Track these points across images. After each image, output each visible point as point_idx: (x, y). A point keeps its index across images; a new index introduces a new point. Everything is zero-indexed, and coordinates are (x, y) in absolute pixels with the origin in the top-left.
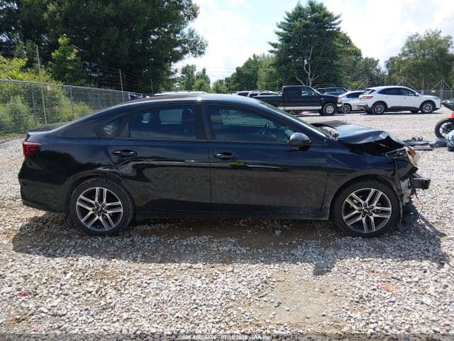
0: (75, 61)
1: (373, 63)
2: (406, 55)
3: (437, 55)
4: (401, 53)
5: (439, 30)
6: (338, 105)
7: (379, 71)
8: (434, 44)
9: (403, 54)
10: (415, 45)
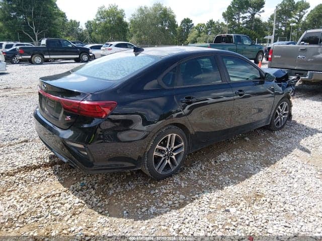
1: (75, 24)
2: (99, 20)
3: (118, 21)
4: (95, 18)
5: (116, 5)
6: (91, 55)
7: (81, 30)
8: (115, 14)
9: (97, 19)
10: (103, 14)
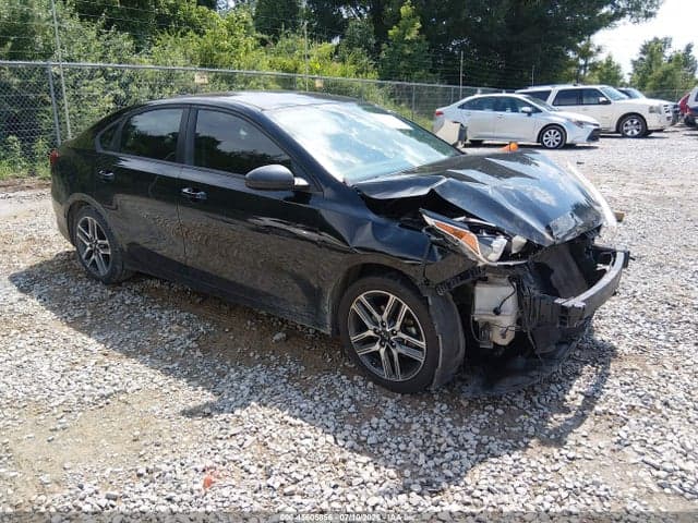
0: (419, 42)
